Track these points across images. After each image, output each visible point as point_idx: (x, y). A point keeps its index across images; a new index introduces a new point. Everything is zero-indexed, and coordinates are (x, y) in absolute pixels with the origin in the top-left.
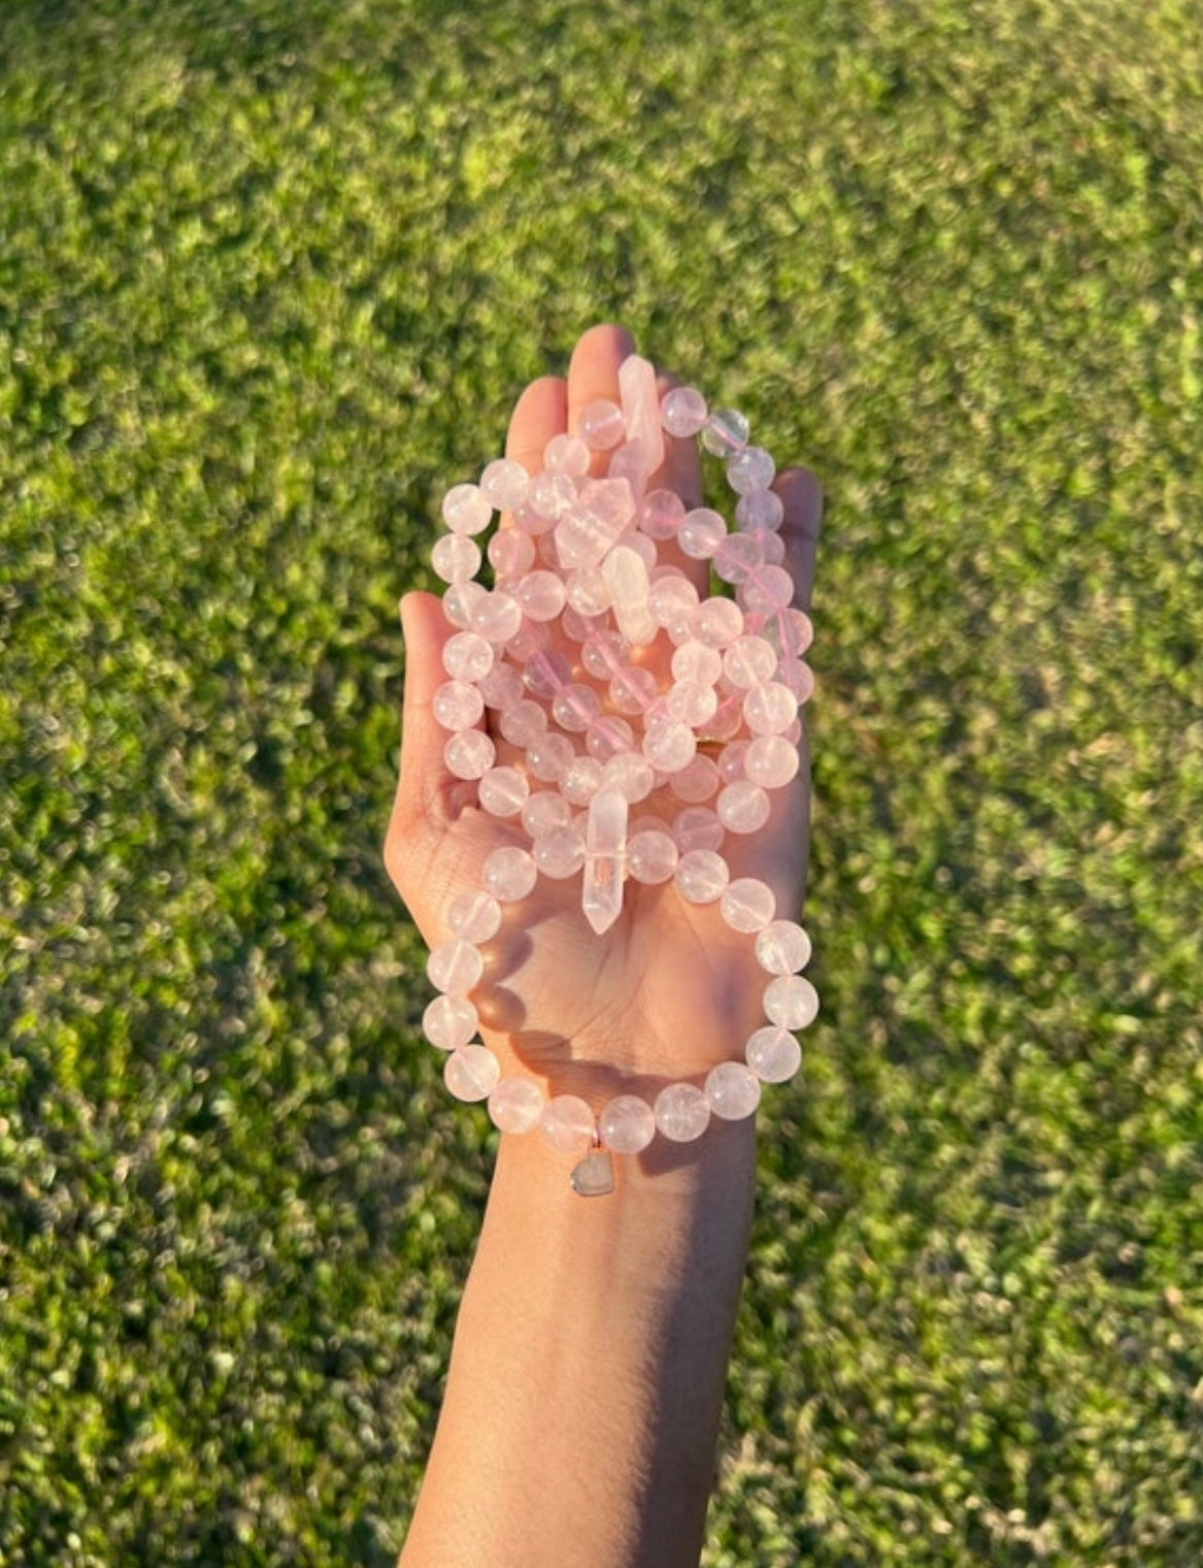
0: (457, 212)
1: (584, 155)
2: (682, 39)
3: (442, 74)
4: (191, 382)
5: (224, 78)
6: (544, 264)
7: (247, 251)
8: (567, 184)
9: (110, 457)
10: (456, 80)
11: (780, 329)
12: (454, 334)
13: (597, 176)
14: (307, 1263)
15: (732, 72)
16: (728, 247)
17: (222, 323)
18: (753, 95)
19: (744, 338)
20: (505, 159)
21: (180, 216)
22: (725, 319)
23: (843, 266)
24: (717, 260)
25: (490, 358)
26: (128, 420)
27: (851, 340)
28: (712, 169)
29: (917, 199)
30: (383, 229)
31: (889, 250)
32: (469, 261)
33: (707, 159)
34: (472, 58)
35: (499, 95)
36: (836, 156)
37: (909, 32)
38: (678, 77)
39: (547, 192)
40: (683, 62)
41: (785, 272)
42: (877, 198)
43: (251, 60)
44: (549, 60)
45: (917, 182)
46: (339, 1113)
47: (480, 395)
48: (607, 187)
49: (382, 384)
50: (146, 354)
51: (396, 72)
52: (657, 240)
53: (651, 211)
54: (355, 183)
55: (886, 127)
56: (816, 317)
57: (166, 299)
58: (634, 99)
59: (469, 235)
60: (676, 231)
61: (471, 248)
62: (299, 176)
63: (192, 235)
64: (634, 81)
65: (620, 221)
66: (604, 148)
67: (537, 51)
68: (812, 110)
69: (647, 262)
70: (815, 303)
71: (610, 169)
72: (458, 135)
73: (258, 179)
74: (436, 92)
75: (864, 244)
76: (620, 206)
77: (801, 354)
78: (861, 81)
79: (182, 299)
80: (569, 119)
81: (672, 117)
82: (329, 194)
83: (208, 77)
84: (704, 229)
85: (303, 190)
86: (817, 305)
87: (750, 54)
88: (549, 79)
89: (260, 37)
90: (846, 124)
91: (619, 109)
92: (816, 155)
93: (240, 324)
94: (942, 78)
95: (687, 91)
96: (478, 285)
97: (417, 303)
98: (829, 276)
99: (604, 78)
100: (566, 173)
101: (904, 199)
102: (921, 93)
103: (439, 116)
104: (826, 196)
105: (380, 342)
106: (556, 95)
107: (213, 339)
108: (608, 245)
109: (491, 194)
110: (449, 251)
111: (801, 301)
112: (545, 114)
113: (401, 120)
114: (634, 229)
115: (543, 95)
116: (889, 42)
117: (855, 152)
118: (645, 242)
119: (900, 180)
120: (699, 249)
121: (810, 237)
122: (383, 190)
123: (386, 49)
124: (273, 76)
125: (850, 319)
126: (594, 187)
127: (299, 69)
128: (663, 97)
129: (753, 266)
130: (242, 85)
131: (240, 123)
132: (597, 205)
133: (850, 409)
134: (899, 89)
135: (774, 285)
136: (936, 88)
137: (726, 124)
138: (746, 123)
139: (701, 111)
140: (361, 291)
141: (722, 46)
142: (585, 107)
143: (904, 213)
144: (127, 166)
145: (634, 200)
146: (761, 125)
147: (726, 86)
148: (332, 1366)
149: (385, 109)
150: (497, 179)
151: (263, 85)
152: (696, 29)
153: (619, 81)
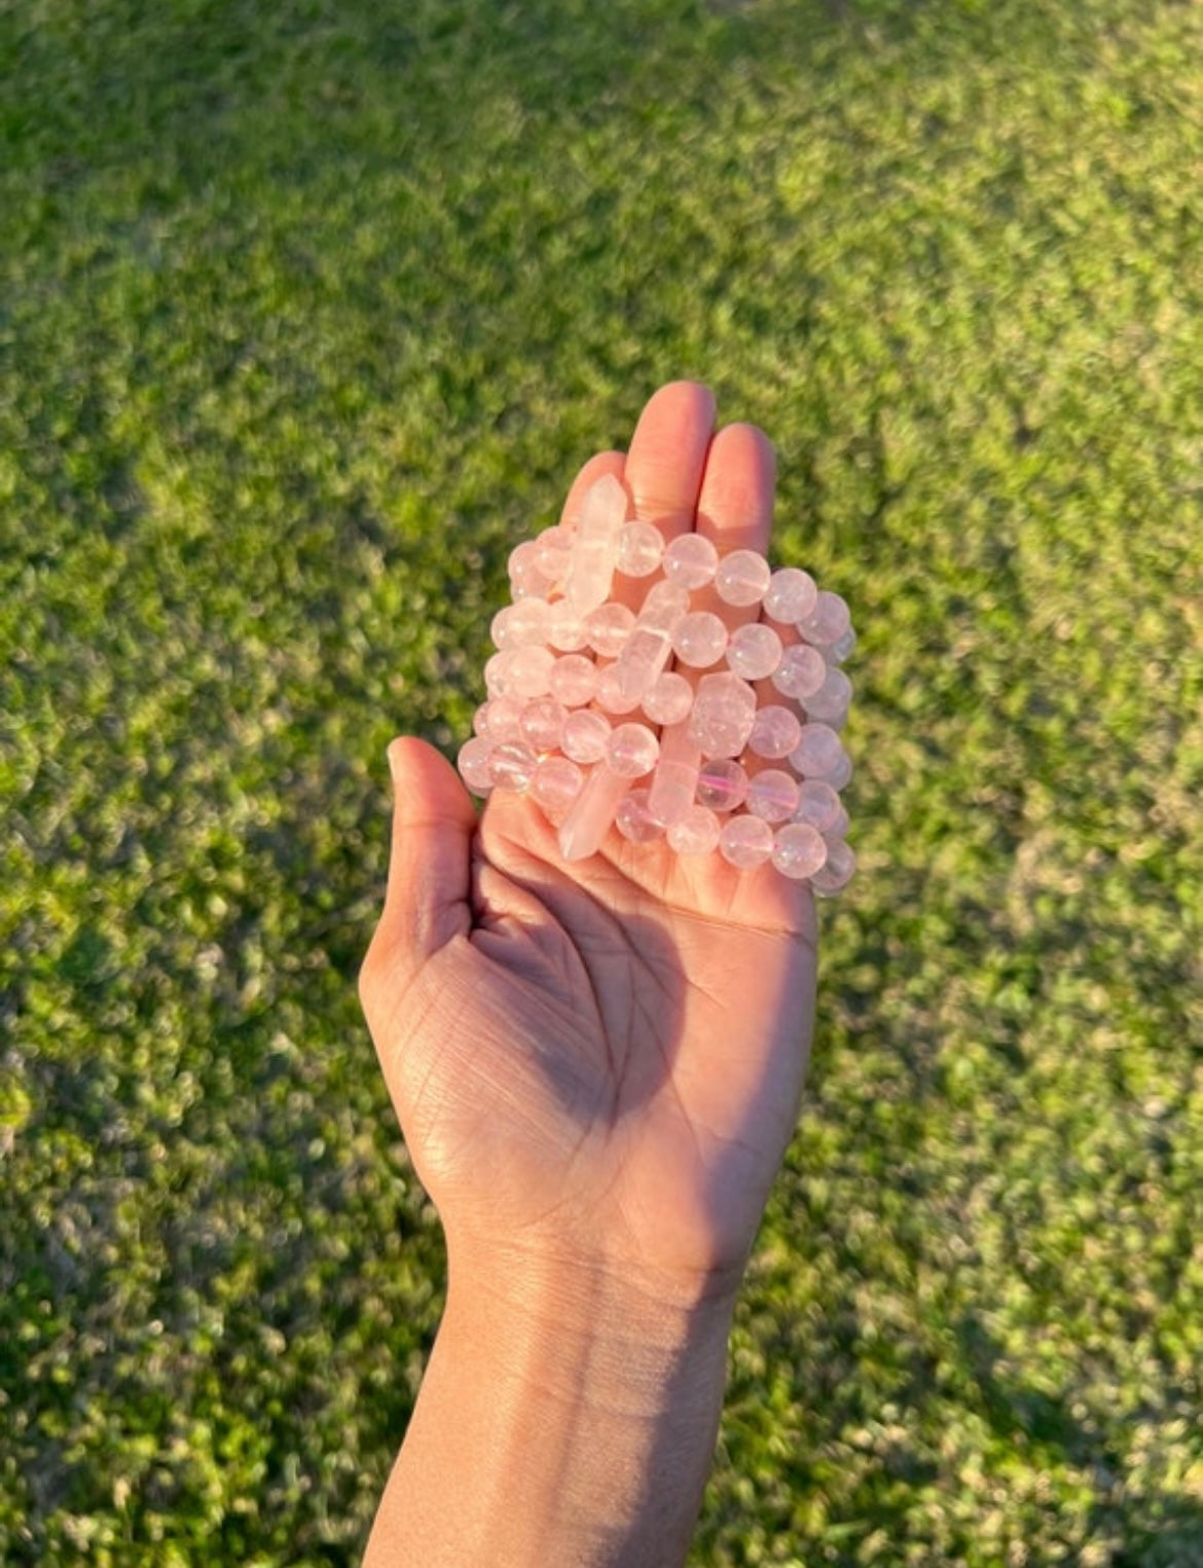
0: (782, 222)
1: (881, 173)
2: (939, 72)
3: (740, 109)
4: (587, 372)
5: (553, 118)
6: (870, 266)
7: (609, 260)
8: (873, 198)
9: (532, 437)
10: (755, 112)
11: (1089, 312)
12: (805, 326)
13: (897, 189)
14: (868, 1105)
15: (992, 97)
16: (1027, 248)
17: (601, 322)
18: (1014, 118)
19: (1055, 321)
20: (813, 179)
21: (545, 233)
22: (1037, 307)
23: (1129, 259)
24: (1017, 257)
25: (839, 345)
26: (540, 406)
27: (1151, 321)
28: (994, 181)
29: (1179, 200)
30: (722, 240)
31: (1167, 243)
32: (801, 266)
33: (987, 173)
34: (766, 95)
35: (795, 123)
36: (1098, 166)
37: (1137, 62)
38: (945, 105)
39: (856, 205)
40: (949, 91)
41: (1078, 264)
42: (1144, 202)
43: (574, 100)
44: (830, 94)
45: (1177, 187)
46: (866, 977)
47: (840, 378)
48: (908, 197)
49: (754, 370)
50: (542, 350)
51: (701, 106)
52: (961, 241)
53: (951, 218)
54: (689, 202)
55: (1137, 141)
56: (1116, 303)
57: (548, 303)
58: (915, 124)
59: (797, 243)
60: (977, 233)
61: (802, 254)
62: (639, 198)
63: (558, 249)
64: (909, 109)
65: (924, 228)
66: (896, 166)
67: (818, 87)
68: (1069, 129)
69: (956, 262)
70: (1112, 291)
71: (906, 183)
72: (768, 160)
73: (602, 202)
74: (739, 124)
75: (1144, 241)
76: (921, 214)
77: (1112, 334)
78: (1105, 105)
79: (564, 303)
80: (861, 142)
81: (947, 139)
82: (667, 211)
83: (540, 116)
84: (1001, 231)
85: (644, 210)
86: (1113, 293)
87: (1005, 83)
88: (835, 110)
89: (577, 82)
90: (1102, 139)
91: (903, 133)
92: (1081, 166)
93: (616, 323)
94: (1175, 101)
95: (955, 116)
96: (815, 286)
97: (768, 301)
98: (1120, 268)
99: (883, 107)
100: (868, 189)
101: (1168, 202)
102: (1161, 113)
103: (747, 144)
104: (1102, 200)
105: (744, 334)
106: (843, 123)
107: (595, 336)
108: (919, 248)
109: (810, 208)
110: (783, 256)
111: (1098, 290)
112: (840, 139)
113: (716, 147)
114: (938, 233)
115: (832, 124)
116: (1122, 71)
117: (1114, 164)
118: (952, 245)
119: (1162, 185)
120: (1001, 250)
121: (1095, 236)
122: (715, 207)
123: (688, 88)
124: (596, 115)
125: (1146, 303)
126: (894, 199)
127: (617, 108)
128: (936, 122)
129: (1051, 261)
130: (570, 122)
131: (577, 155)
132: (903, 215)
133: (1165, 380)
134: (1141, 111)
135: (1074, 278)
136: (1171, 109)
137: (998, 143)
138: (1014, 140)
139: (972, 133)
140: (716, 292)
141: (976, 79)
142: (871, 132)
143: (1169, 214)
144: (488, 195)
145: (935, 210)
146: (1027, 142)
147: (989, 110)
148: (911, 1187)
149: (700, 140)
150: (809, 195)
151: (587, 121)
152: (951, 64)
153: (896, 111)
